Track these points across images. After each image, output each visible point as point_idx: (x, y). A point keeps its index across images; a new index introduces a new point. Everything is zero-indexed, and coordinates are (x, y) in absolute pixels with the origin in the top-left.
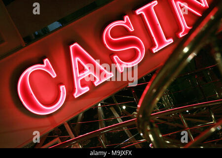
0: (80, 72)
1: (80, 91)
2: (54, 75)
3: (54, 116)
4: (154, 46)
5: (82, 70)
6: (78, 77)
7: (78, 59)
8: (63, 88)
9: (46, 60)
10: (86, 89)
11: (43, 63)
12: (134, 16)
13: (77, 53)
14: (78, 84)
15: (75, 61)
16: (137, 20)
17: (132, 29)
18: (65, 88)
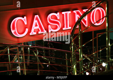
0: (35, 26)
1: (32, 33)
2: (26, 23)
3: (20, 39)
4: (64, 27)
5: (36, 26)
6: (34, 28)
7: (36, 21)
8: (27, 30)
9: (25, 17)
10: (35, 33)
11: (23, 18)
12: (61, 14)
13: (37, 19)
14: (33, 30)
15: (35, 21)
16: (61, 16)
17: (58, 18)
18: (28, 30)
